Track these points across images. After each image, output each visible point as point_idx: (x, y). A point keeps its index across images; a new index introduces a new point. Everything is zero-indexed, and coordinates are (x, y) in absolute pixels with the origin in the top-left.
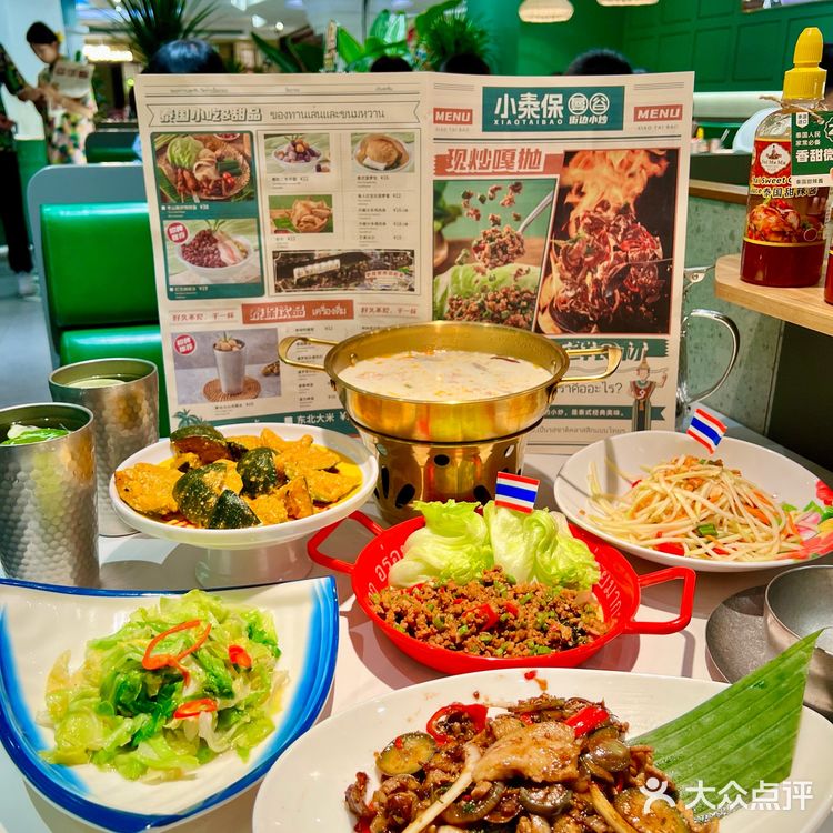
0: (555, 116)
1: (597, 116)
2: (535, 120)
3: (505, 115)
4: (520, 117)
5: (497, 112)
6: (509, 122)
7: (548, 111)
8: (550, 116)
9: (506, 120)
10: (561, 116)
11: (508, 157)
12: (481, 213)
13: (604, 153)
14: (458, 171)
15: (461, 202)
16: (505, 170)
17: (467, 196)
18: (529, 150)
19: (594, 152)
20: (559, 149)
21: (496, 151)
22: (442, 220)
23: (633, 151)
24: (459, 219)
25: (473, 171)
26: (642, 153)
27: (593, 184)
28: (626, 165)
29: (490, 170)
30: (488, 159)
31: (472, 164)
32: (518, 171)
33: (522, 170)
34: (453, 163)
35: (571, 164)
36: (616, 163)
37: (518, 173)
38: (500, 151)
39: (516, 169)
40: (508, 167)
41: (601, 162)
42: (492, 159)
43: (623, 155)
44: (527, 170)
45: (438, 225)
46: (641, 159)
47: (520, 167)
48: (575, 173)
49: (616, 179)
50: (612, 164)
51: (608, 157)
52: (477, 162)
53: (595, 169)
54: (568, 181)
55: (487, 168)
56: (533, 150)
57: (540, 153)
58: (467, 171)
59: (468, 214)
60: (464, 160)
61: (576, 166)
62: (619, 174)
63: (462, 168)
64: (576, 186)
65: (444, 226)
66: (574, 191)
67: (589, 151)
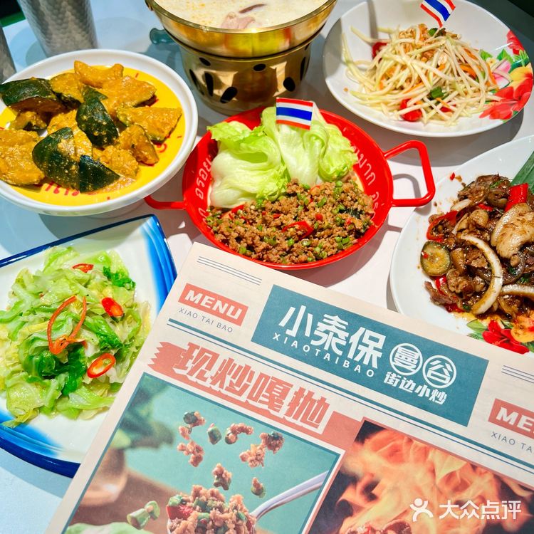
0: (366, 362)
1: (432, 389)
2: (334, 355)
3: (293, 333)
4: (313, 343)
5: (283, 324)
6: (295, 344)
7: (357, 352)
8: (358, 359)
9: (291, 339)
10: (375, 365)
11: (277, 391)
12: (204, 456)
13: (426, 449)
14: (193, 378)
15: (178, 425)
16: (265, 407)
17: (193, 420)
18: (311, 394)
19: (410, 440)
21: (262, 375)
22: (134, 436)
23: (474, 466)
24: (165, 448)
25: (216, 388)
27: (395, 489)
28: (457, 483)
29: (243, 398)
30: (245, 381)
31: (219, 378)
33: (290, 419)
34: (190, 364)
35: (368, 443)
36: (441, 473)
37: (283, 421)
38: (267, 378)
39: (281, 414)
40: (271, 405)
41: (417, 461)
42: (252, 385)
43: (456, 466)
44: (298, 422)
45: (123, 439)
47: (289, 413)
50: (433, 472)
51: (431, 455)
52: (228, 378)
53: (404, 468)
54: (355, 466)
55: (240, 393)
56: (316, 397)
57: (327, 406)
58: (207, 384)
59: (183, 449)
60: (209, 368)
63: (201, 376)
64: (365, 480)
65: (133, 445)
66: (360, 486)
67: (402, 435)
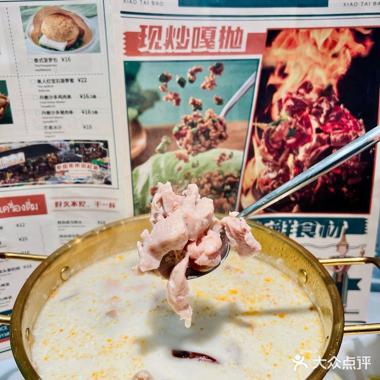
11: (208, 35)
12: (181, 97)
13: (308, 31)
14: (153, 51)
15: (158, 86)
16: (205, 49)
17: (165, 79)
18: (230, 28)
19: (297, 30)
20: (262, 27)
21: (195, 29)
22: (138, 107)
23: (338, 30)
24: (158, 105)
25: (170, 50)
26: (347, 31)
27: (297, 64)
28: (330, 44)
29: (189, 50)
30: (186, 38)
31: (169, 43)
32: (219, 51)
33: (223, 50)
34: (147, 41)
35: (274, 44)
36: (320, 43)
37: (219, 53)
38: (199, 29)
39: (216, 49)
40: (208, 46)
41: (305, 42)
42: (191, 38)
43: (327, 34)
44: (229, 50)
45: (133, 112)
46: (346, 38)
47: (221, 46)
48: (278, 54)
49: (319, 59)
50: (315, 44)
51: (311, 35)
52: (175, 41)
53: (298, 49)
54: (271, 62)
55: (186, 47)
56: (234, 28)
57: (242, 32)
58: (163, 50)
59: (167, 99)
60: (160, 38)
61: (279, 45)
62: (323, 54)
63: (157, 47)
64: (279, 67)
65: (140, 113)
66: (276, 73)
67: (292, 30)
